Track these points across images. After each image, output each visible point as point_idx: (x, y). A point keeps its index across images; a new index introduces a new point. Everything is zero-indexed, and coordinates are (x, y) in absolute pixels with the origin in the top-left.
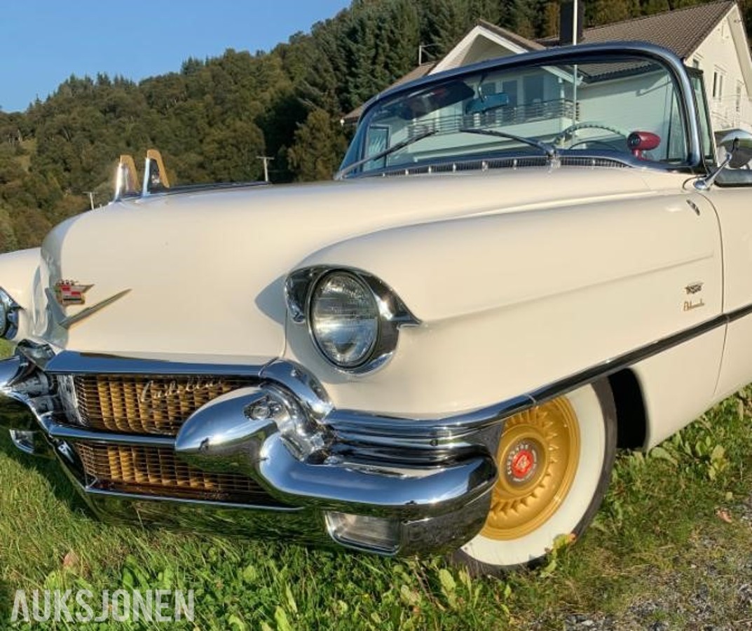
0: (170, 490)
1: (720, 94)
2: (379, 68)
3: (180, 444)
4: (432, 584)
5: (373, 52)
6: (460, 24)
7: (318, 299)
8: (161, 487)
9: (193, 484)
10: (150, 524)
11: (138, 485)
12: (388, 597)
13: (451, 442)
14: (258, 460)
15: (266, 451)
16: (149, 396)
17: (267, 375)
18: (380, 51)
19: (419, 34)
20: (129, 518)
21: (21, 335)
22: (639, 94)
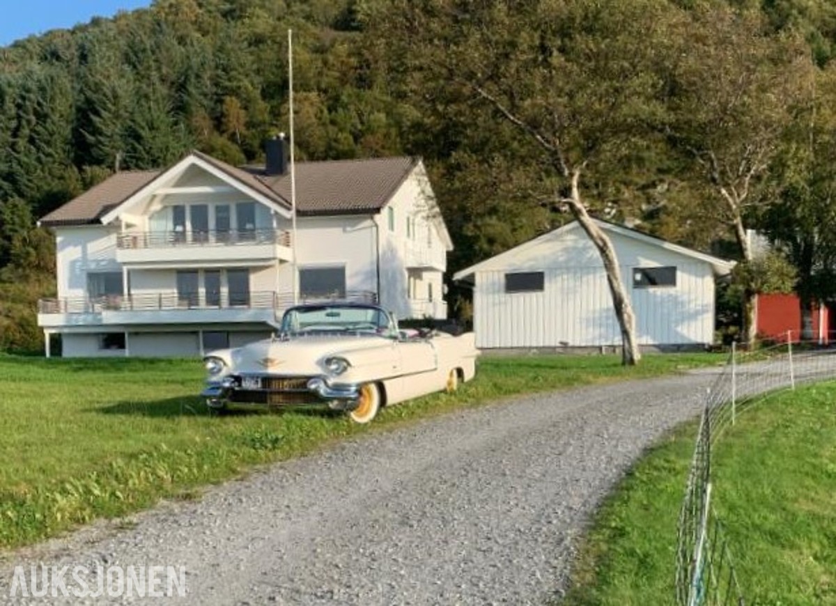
2: (22, 143)
6: (126, 107)
18: (24, 123)
19: (74, 109)
22: (344, 231)
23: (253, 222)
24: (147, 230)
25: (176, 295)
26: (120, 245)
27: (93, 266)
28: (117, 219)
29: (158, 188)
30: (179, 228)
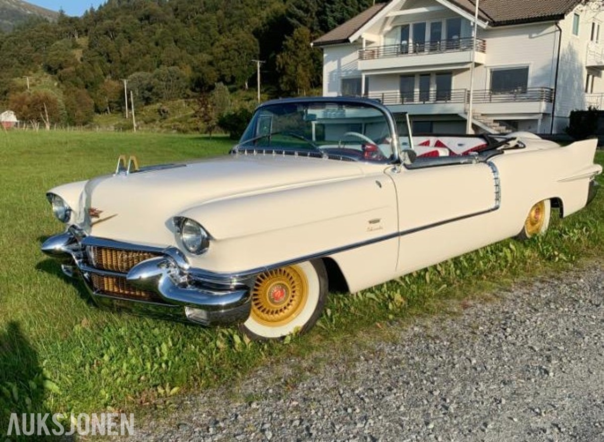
0: (128, 296)
1: (597, 39)
3: (129, 277)
4: (231, 342)
7: (184, 228)
8: (125, 294)
9: (138, 293)
10: (119, 310)
11: (116, 293)
12: (212, 345)
13: (235, 283)
14: (158, 283)
15: (161, 281)
16: (122, 257)
17: (167, 252)
20: (111, 308)
21: (72, 221)
22: (530, 37)
23: (458, 34)
24: (382, 44)
25: (399, 94)
26: (361, 58)
27: (344, 75)
28: (360, 38)
29: (389, 12)
30: (404, 42)
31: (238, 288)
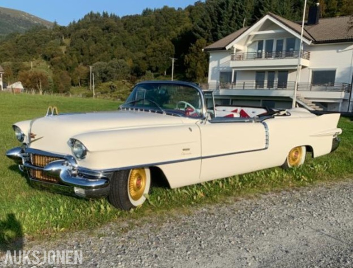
5: (231, 15)
7: (75, 145)
8: (46, 180)
11: (42, 179)
12: (88, 209)
14: (60, 174)
15: (62, 172)
16: (45, 160)
19: (254, 8)
21: (24, 141)
22: (338, 52)
23: (293, 47)
24: (246, 52)
25: (255, 83)
26: (232, 59)
27: (221, 69)
28: (233, 47)
29: (251, 32)
30: (260, 51)
31: (102, 178)
